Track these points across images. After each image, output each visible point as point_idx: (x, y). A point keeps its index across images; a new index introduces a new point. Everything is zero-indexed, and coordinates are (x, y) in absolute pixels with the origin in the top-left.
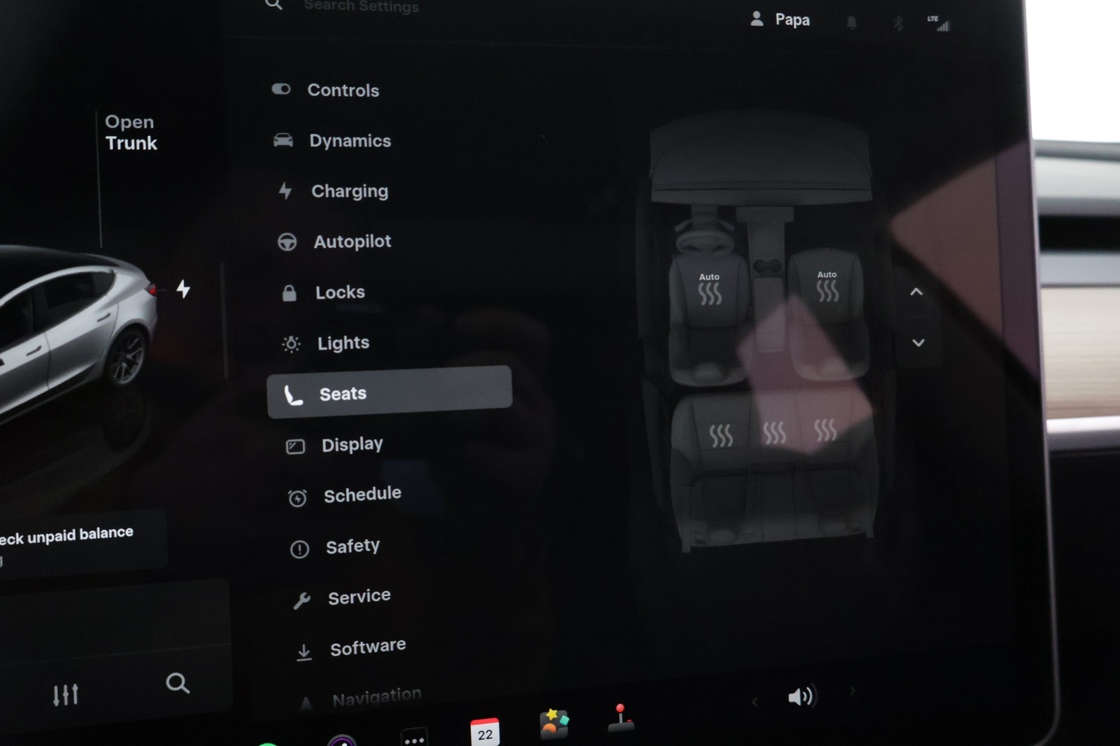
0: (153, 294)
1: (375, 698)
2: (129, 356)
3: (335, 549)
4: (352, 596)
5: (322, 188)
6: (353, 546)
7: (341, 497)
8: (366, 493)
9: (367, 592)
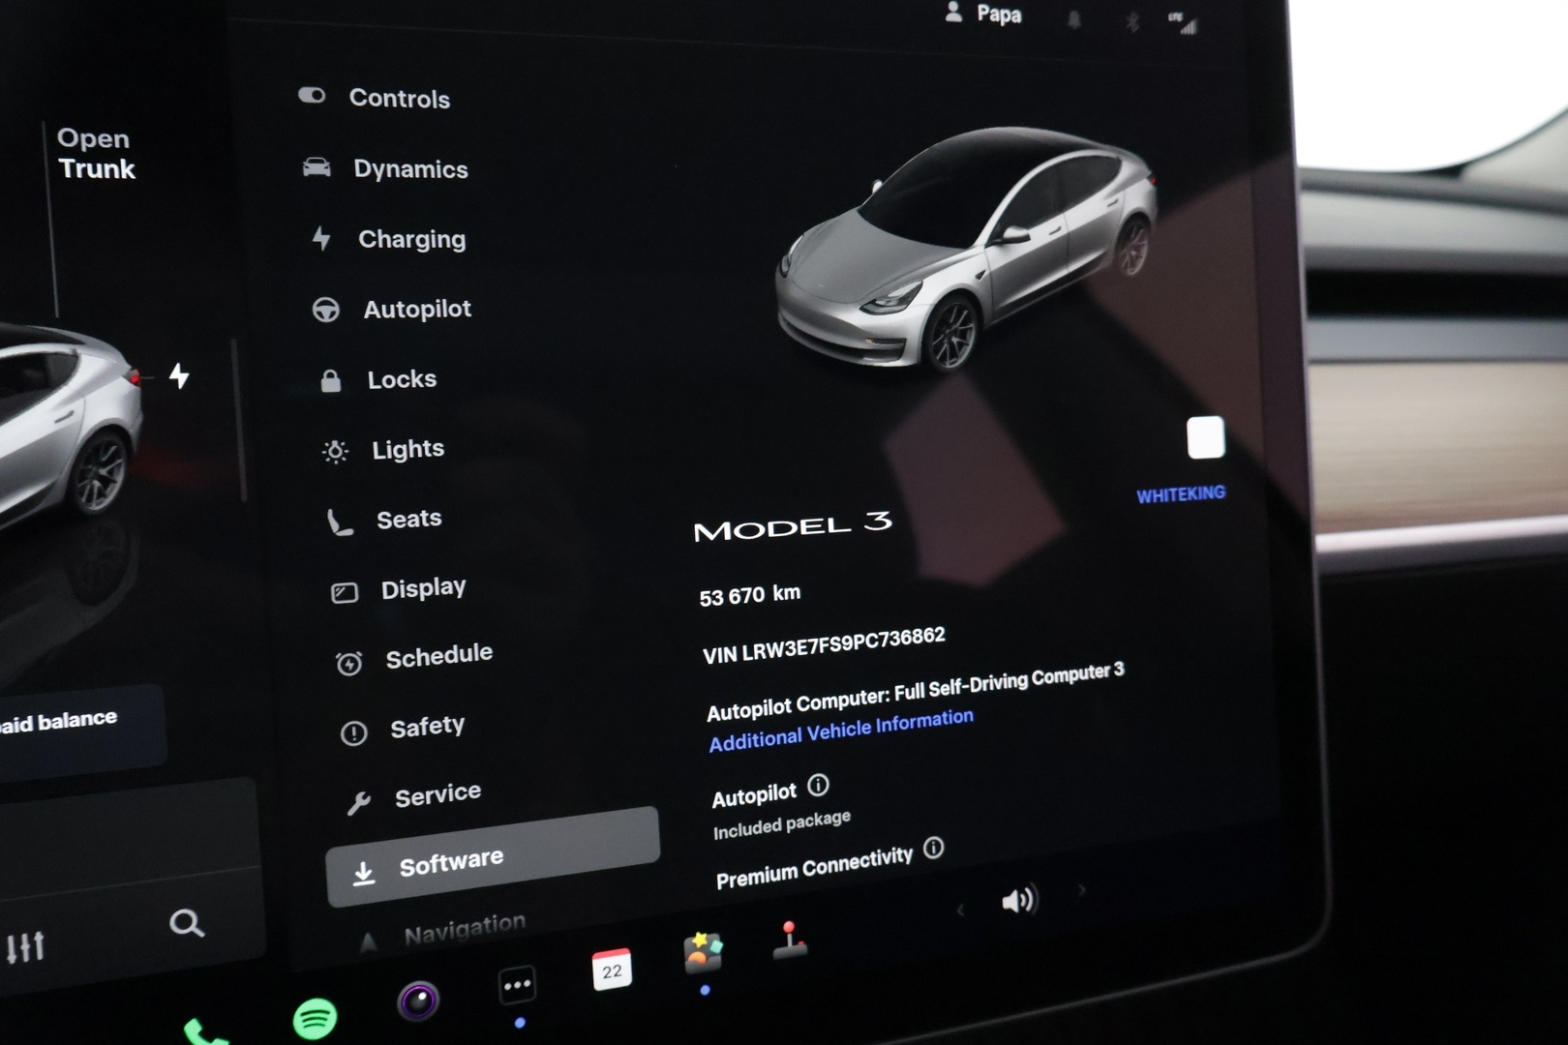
0: (136, 384)
1: (463, 930)
2: (103, 472)
3: (403, 731)
4: (429, 794)
5: (373, 235)
6: (428, 727)
7: (409, 660)
8: (444, 654)
9: (448, 788)
